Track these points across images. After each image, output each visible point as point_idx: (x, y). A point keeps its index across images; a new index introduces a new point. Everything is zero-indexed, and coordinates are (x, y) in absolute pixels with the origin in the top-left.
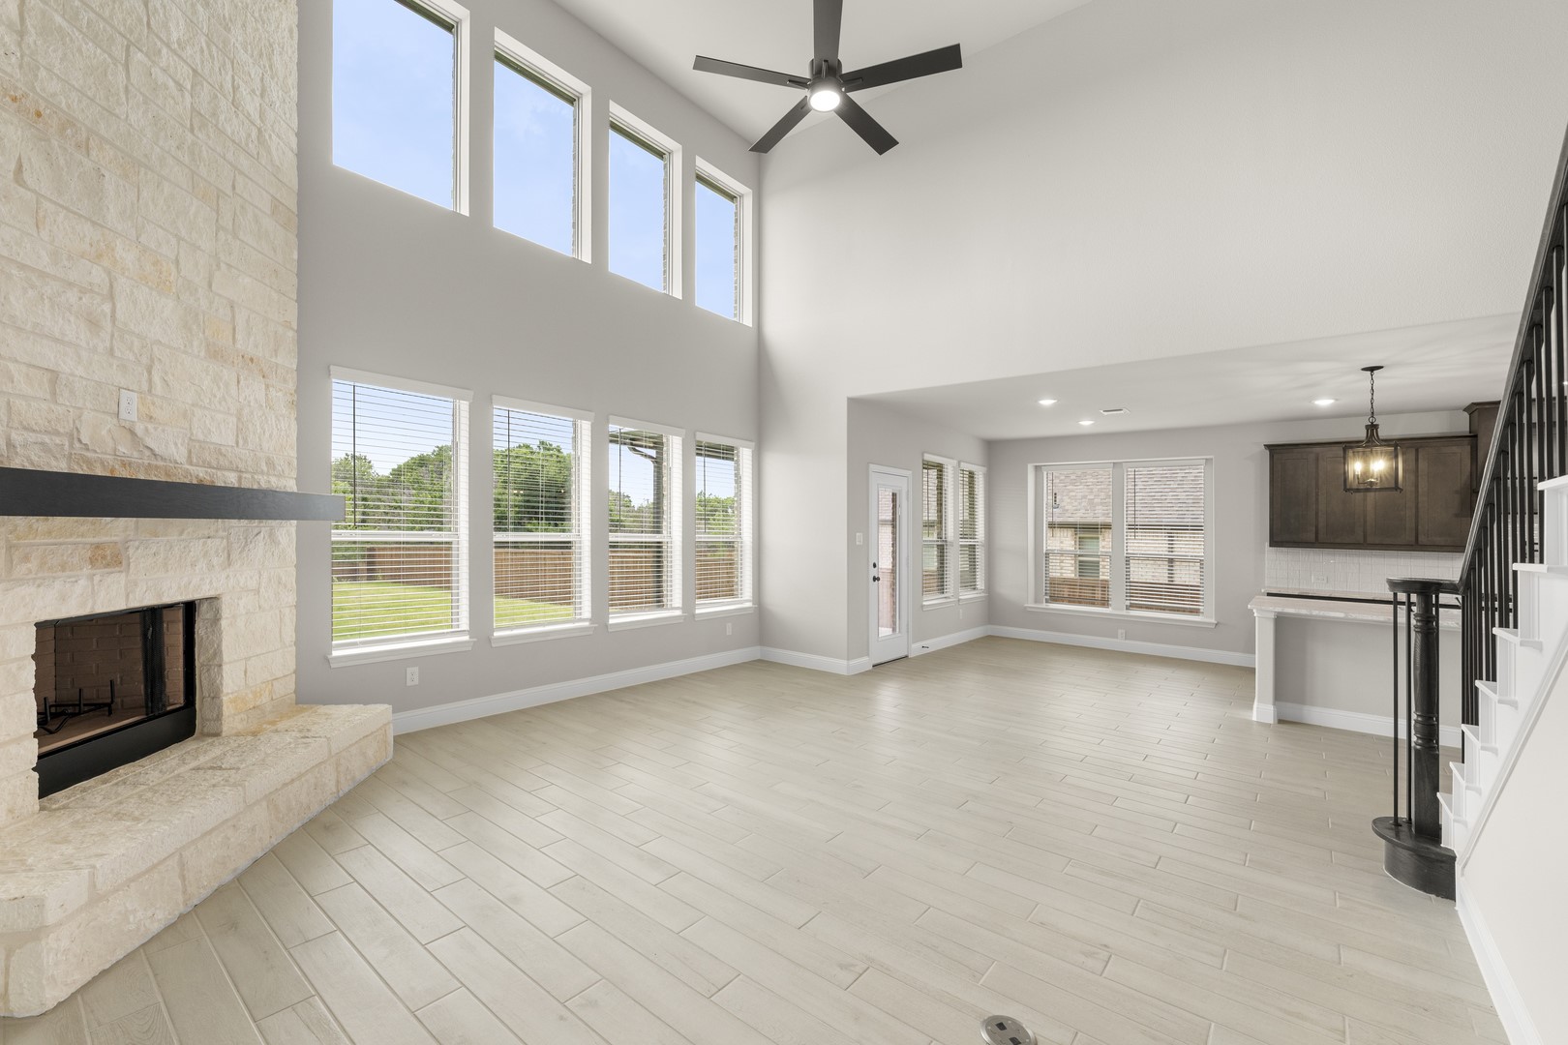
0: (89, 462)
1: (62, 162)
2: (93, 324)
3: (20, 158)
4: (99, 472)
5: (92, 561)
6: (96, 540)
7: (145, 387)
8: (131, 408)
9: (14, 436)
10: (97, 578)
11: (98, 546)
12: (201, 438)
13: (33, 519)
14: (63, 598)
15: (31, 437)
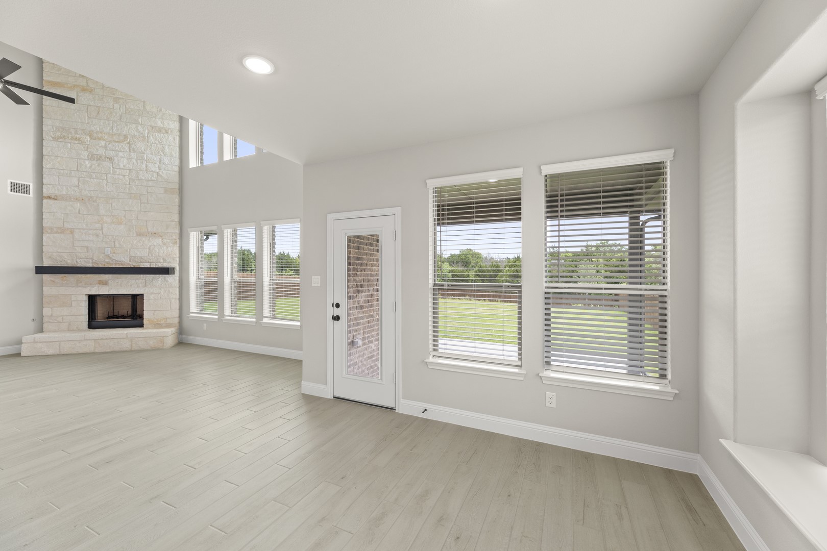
0: (97, 264)
1: (89, 206)
2: (97, 235)
3: (79, 210)
4: (100, 266)
5: (99, 283)
6: (100, 279)
7: (113, 246)
8: (109, 251)
9: (77, 260)
10: (100, 287)
11: (100, 281)
12: (134, 255)
13: (82, 275)
14: (90, 290)
15: (82, 260)
